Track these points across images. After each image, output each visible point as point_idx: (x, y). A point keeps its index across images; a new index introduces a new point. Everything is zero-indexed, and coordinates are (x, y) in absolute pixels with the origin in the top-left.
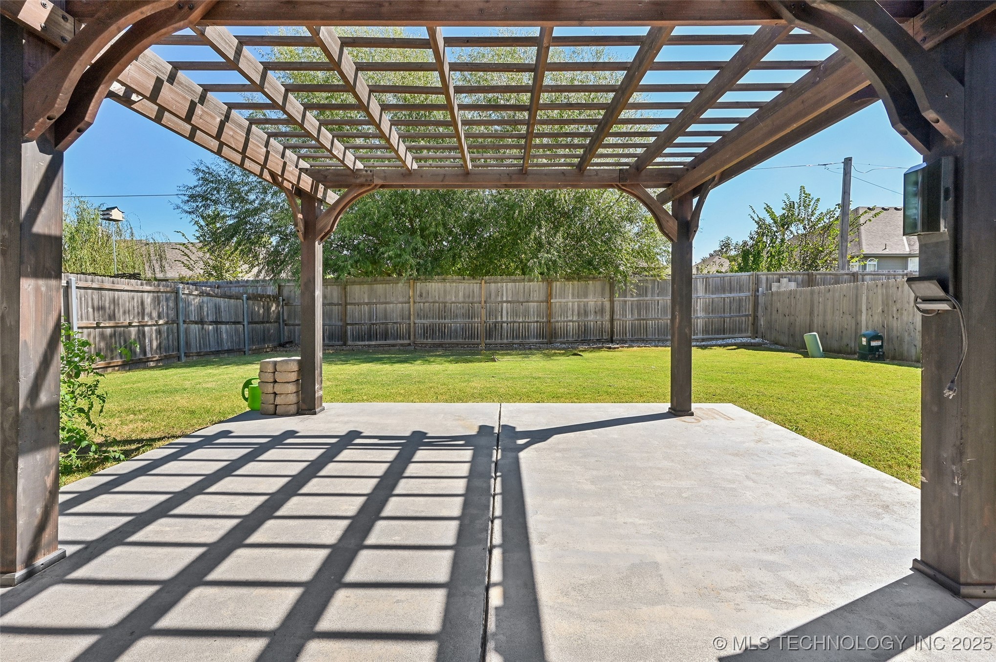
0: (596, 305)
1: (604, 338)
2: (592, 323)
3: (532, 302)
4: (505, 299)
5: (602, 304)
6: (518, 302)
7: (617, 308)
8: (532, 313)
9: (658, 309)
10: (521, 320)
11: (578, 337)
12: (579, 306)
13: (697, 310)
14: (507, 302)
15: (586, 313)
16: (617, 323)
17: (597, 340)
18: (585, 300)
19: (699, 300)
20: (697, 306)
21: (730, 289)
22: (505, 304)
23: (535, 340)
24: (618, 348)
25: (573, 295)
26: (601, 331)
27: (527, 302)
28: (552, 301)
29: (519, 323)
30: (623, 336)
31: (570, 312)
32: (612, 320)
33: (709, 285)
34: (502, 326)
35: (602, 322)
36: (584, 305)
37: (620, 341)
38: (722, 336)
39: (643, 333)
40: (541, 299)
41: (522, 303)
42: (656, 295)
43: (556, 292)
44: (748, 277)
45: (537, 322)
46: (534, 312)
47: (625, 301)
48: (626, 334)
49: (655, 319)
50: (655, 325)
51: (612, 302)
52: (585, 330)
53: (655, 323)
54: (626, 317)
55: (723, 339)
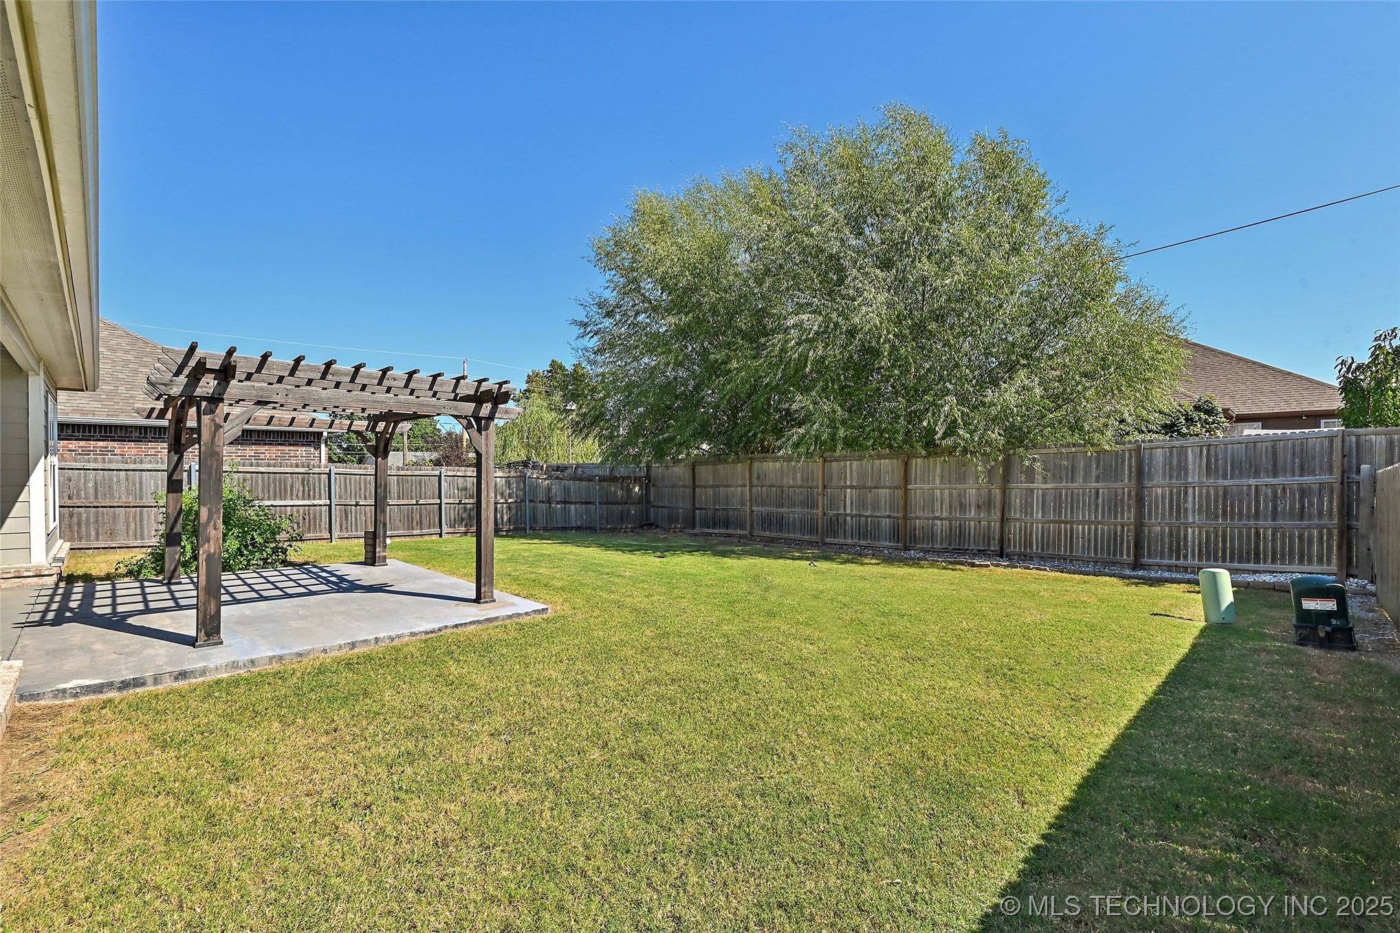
0: (979, 495)
1: (993, 549)
2: (972, 523)
3: (882, 488)
4: (848, 484)
5: (990, 493)
6: (865, 487)
7: (1016, 500)
8: (883, 503)
9: (1097, 506)
10: (869, 513)
11: (950, 545)
12: (951, 495)
13: (1186, 510)
14: (851, 487)
15: (963, 507)
16: (1015, 526)
17: (979, 551)
18: (960, 486)
19: (1190, 491)
20: (1186, 501)
21: (1275, 466)
22: (849, 490)
23: (887, 543)
25: (942, 477)
26: (988, 538)
27: (876, 488)
28: (909, 487)
29: (867, 517)
30: (1025, 548)
31: (937, 505)
32: (1004, 520)
33: (1216, 460)
34: (845, 520)
35: (989, 523)
36: (959, 495)
37: (1020, 555)
38: (1251, 566)
40: (895, 484)
41: (870, 488)
42: (1094, 479)
43: (916, 474)
44: (1326, 442)
45: (889, 517)
46: (886, 503)
47: (1032, 490)
48: (1031, 546)
49: (1090, 522)
50: (1089, 533)
51: (1005, 491)
52: (960, 533)
53: (1089, 529)
54: (1032, 515)
55: (1255, 572)
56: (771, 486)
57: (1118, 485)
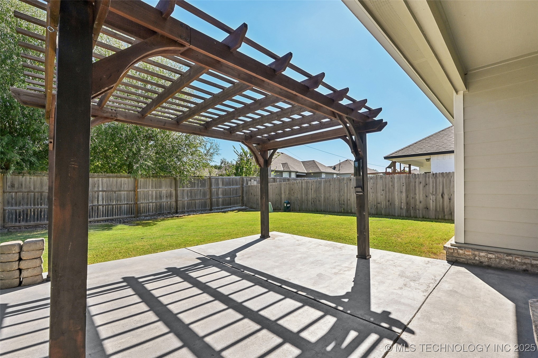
0: (167, 193)
1: (172, 211)
2: (165, 203)
3: (123, 191)
4: (100, 189)
5: (171, 191)
6: (113, 191)
7: (179, 194)
8: (123, 198)
9: (201, 194)
10: (114, 203)
11: (156, 212)
12: (156, 193)
13: (219, 194)
14: (103, 191)
15: (161, 197)
16: (179, 203)
17: (168, 213)
18: (160, 190)
19: (220, 189)
20: (219, 192)
21: (233, 184)
22: (101, 193)
23: (125, 216)
24: (182, 216)
25: (152, 187)
26: (170, 208)
27: (120, 191)
28: (138, 190)
29: (113, 205)
30: (183, 210)
31: (150, 198)
32: (176, 201)
33: (224, 182)
34: (98, 208)
35: (171, 202)
36: (160, 193)
37: (181, 212)
38: (230, 206)
39: (194, 207)
40: (129, 189)
41: (115, 192)
42: (200, 187)
43: (141, 184)
44: (239, 179)
45: (127, 204)
46: (124, 198)
47: (184, 190)
48: (184, 208)
49: (199, 199)
50: (199, 202)
51: (176, 190)
52: (160, 207)
53: (199, 201)
54: (184, 199)
55: (230, 208)
56: (28, 192)
57: (205, 188)
